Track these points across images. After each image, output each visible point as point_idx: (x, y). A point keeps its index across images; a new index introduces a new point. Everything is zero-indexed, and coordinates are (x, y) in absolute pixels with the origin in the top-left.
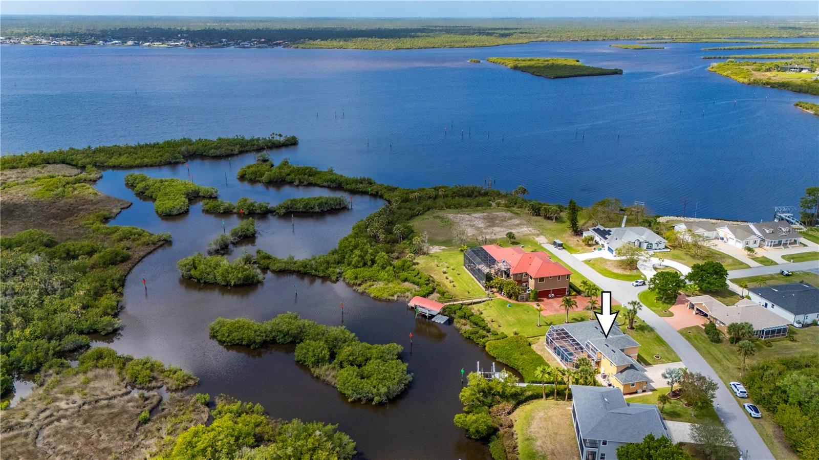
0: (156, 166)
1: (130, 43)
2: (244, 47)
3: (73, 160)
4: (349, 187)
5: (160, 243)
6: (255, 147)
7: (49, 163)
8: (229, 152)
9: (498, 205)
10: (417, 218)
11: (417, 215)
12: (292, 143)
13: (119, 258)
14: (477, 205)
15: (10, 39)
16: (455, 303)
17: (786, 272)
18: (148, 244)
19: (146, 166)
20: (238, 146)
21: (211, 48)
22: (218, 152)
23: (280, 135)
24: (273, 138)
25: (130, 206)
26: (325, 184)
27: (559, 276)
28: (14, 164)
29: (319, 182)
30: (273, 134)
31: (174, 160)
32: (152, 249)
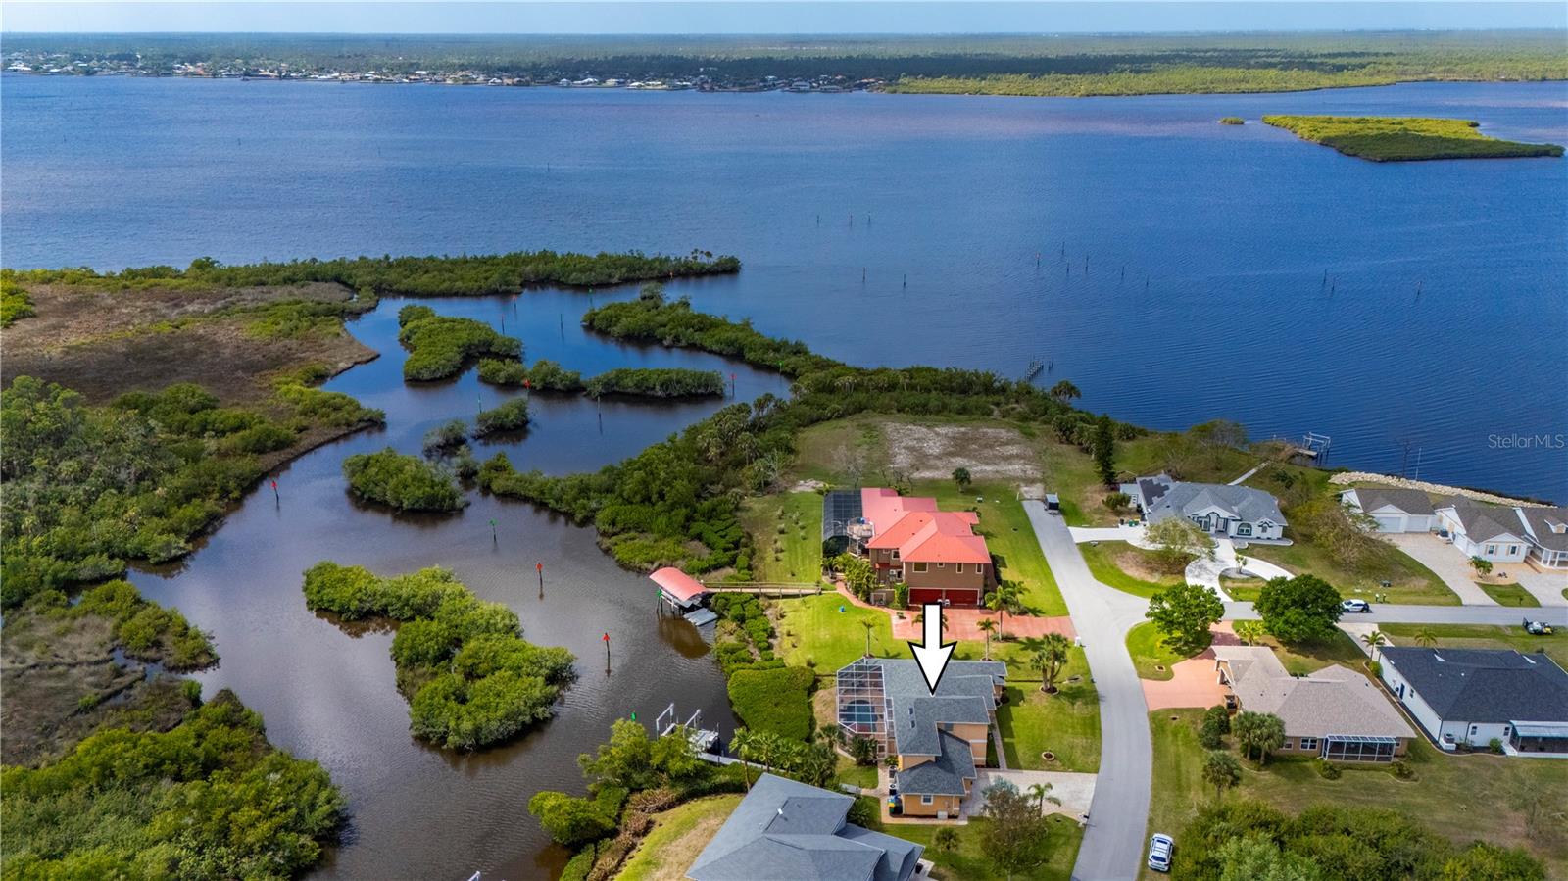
0: (471, 296)
1: (611, 82)
2: (799, 91)
3: (350, 277)
4: (750, 356)
5: (361, 425)
6: (655, 273)
7: (316, 280)
8: (603, 279)
9: (1005, 415)
10: (826, 424)
11: (829, 419)
12: (729, 269)
13: (270, 443)
14: (963, 411)
15: (434, 74)
16: (744, 590)
17: (1536, 626)
18: (338, 425)
19: (456, 294)
20: (624, 270)
21: (740, 91)
22: (584, 279)
23: (709, 254)
24: (695, 258)
25: (373, 359)
26: (715, 347)
27: (960, 564)
28: (263, 279)
29: (707, 344)
30: (696, 250)
31: (504, 288)
32: (341, 433)
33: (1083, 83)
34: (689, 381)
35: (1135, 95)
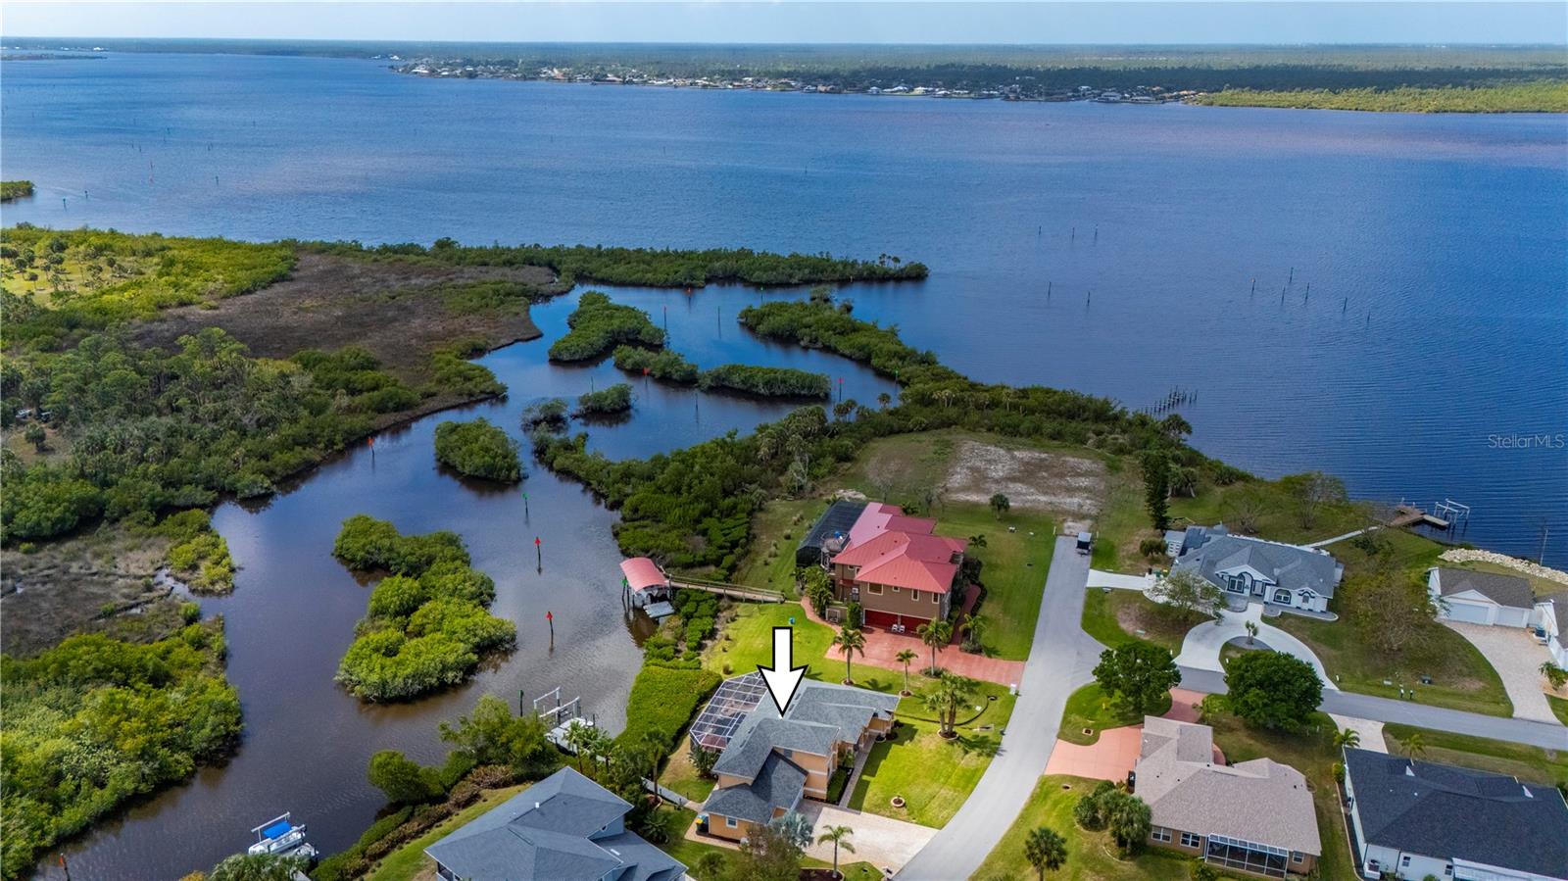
0: (657, 287)
2: (1108, 101)
3: (560, 263)
5: (483, 396)
6: (837, 276)
7: (532, 264)
8: (784, 278)
10: (906, 436)
11: (911, 431)
12: (916, 276)
13: (391, 405)
14: (1056, 436)
18: (461, 395)
19: (644, 285)
20: (807, 271)
21: (1046, 101)
22: (765, 277)
23: (896, 260)
24: (882, 263)
25: (534, 338)
26: (847, 352)
27: (916, 591)
28: (487, 260)
29: (841, 348)
30: (884, 255)
31: (688, 281)
32: (462, 401)
33: (1435, 98)
34: (793, 381)
35: (1496, 112)
